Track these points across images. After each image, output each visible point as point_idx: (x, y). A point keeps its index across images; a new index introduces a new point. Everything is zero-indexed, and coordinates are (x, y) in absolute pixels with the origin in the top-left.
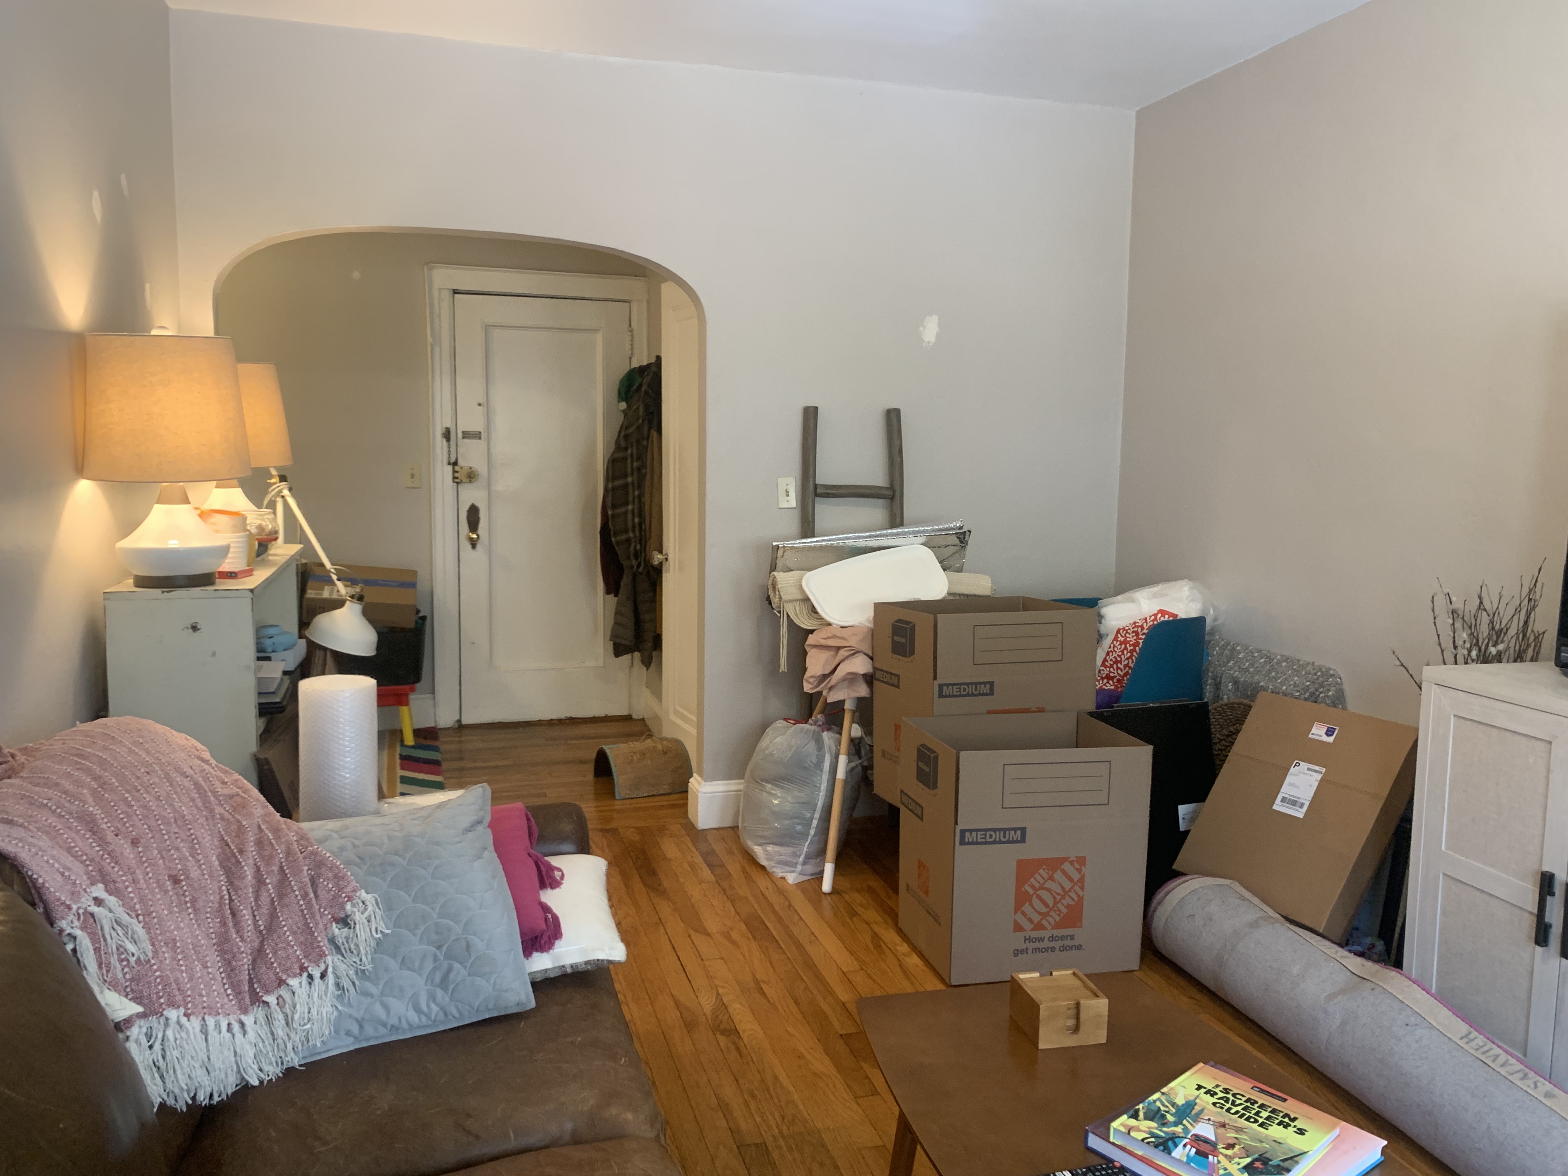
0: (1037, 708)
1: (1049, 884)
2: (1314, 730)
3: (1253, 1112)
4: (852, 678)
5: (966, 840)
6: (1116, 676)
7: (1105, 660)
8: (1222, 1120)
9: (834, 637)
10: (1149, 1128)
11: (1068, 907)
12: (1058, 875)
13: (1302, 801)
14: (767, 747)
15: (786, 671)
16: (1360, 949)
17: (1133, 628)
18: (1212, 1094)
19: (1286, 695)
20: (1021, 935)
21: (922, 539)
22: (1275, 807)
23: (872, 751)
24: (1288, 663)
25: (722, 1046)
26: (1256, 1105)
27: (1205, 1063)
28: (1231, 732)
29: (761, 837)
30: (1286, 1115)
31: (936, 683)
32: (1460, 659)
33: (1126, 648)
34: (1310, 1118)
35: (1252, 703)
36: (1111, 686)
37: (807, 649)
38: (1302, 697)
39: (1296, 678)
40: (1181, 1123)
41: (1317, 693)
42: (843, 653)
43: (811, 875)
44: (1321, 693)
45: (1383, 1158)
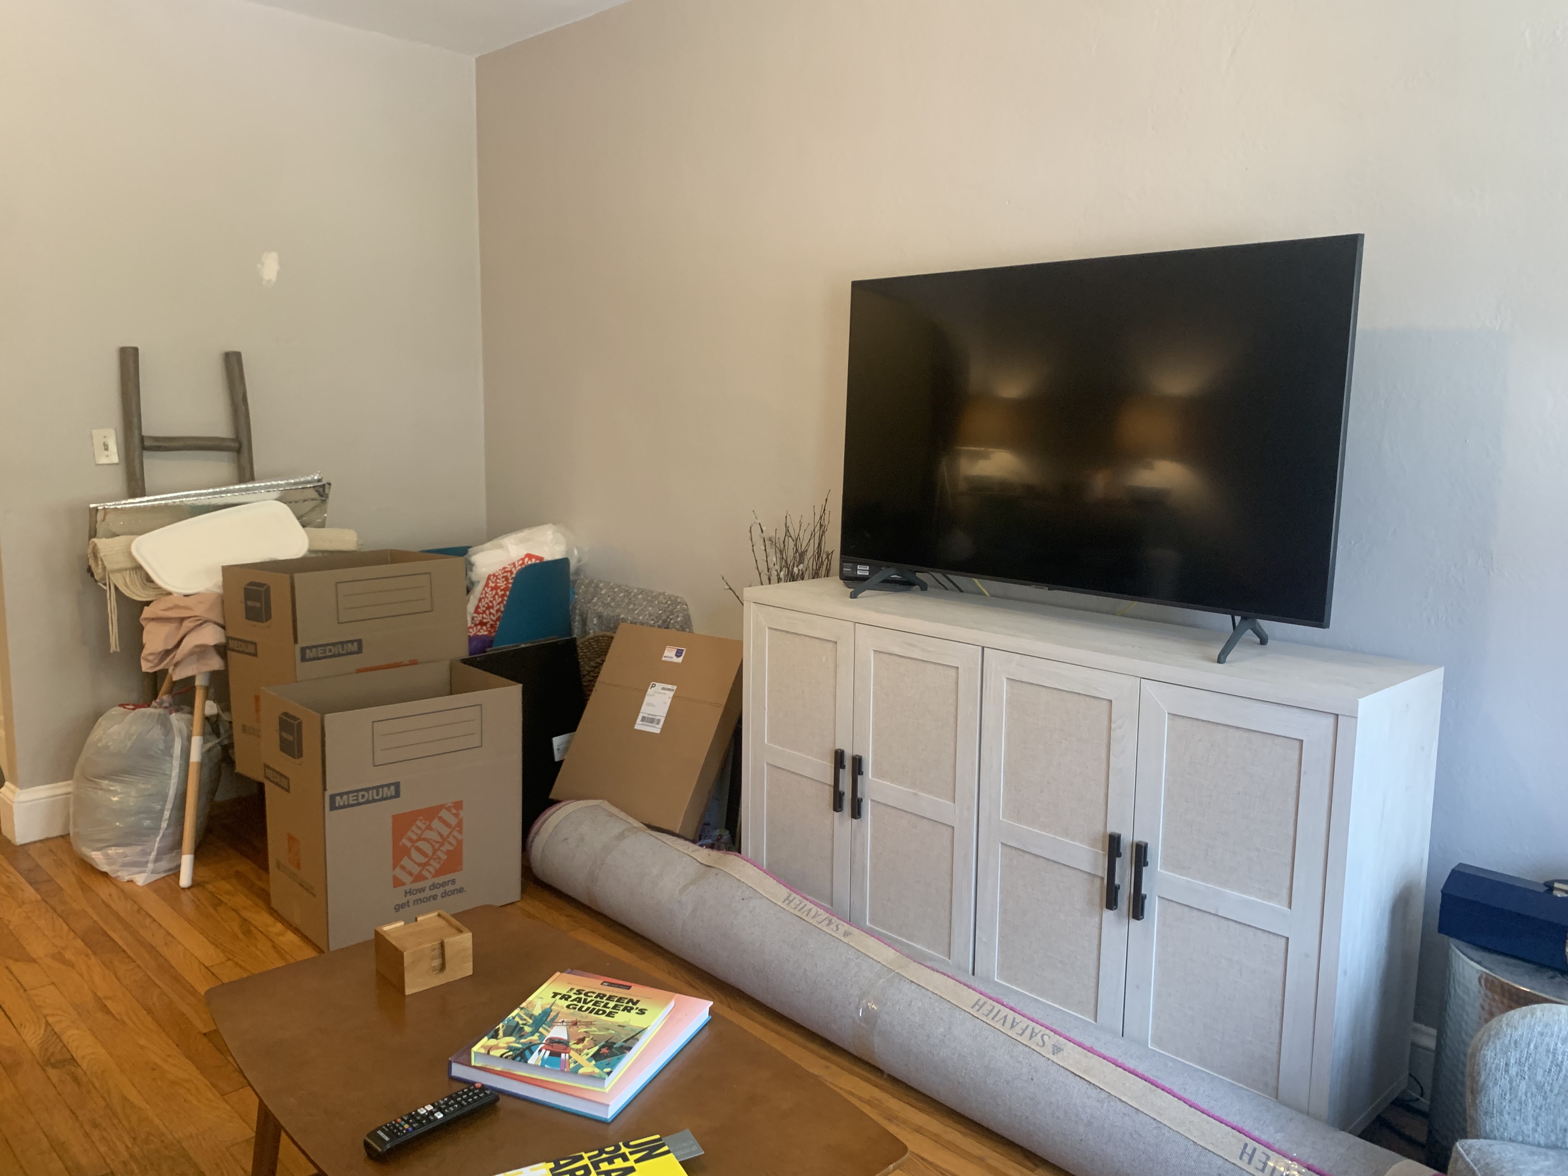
0: (410, 661)
1: (428, 834)
2: (666, 653)
3: (602, 1004)
4: (201, 651)
5: (337, 805)
6: (488, 622)
7: (478, 607)
8: (574, 1019)
9: (177, 607)
10: (508, 1043)
11: (448, 852)
12: (436, 824)
13: (658, 718)
14: (100, 740)
15: (118, 650)
16: (709, 841)
17: (503, 573)
18: (565, 997)
19: (643, 624)
20: (401, 890)
21: (276, 494)
22: (637, 727)
23: (231, 727)
24: (643, 595)
25: (55, 1080)
26: (605, 998)
27: (561, 972)
28: (598, 663)
29: (101, 840)
30: (631, 1001)
31: (298, 647)
32: (774, 578)
33: (497, 594)
34: (649, 998)
35: (614, 635)
36: (485, 631)
37: (143, 623)
38: (656, 625)
39: (650, 608)
40: (537, 1031)
41: (669, 620)
42: (187, 625)
43: (165, 871)
44: (671, 619)
45: (710, 1017)
